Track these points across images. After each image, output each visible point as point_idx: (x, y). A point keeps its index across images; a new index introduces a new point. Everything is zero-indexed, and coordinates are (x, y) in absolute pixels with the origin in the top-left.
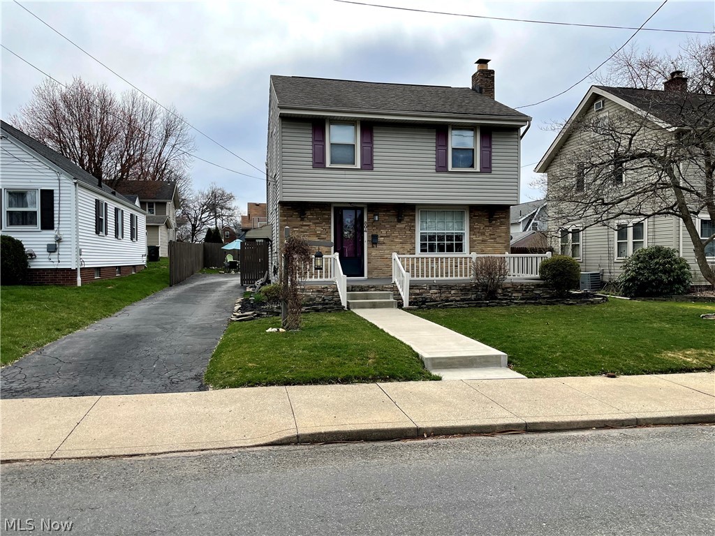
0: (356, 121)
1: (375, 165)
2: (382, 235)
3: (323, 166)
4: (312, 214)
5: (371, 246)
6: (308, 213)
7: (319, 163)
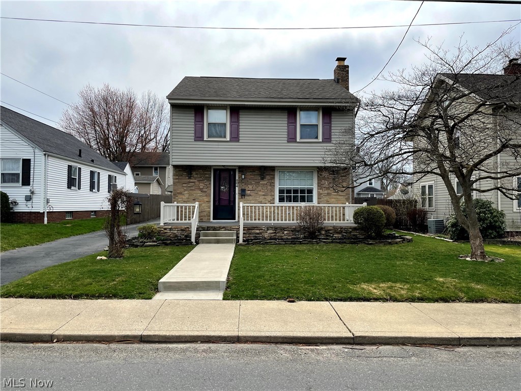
0: (227, 107)
1: (240, 138)
2: (249, 189)
3: (201, 139)
4: (197, 174)
5: (240, 197)
6: (194, 173)
7: (199, 137)
